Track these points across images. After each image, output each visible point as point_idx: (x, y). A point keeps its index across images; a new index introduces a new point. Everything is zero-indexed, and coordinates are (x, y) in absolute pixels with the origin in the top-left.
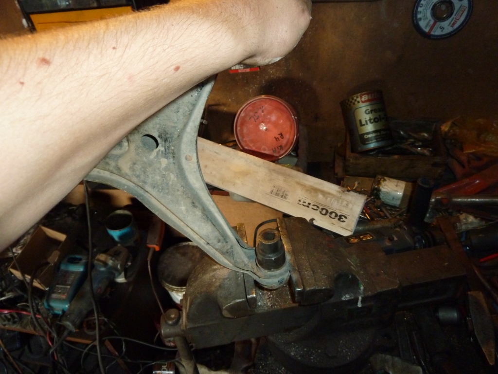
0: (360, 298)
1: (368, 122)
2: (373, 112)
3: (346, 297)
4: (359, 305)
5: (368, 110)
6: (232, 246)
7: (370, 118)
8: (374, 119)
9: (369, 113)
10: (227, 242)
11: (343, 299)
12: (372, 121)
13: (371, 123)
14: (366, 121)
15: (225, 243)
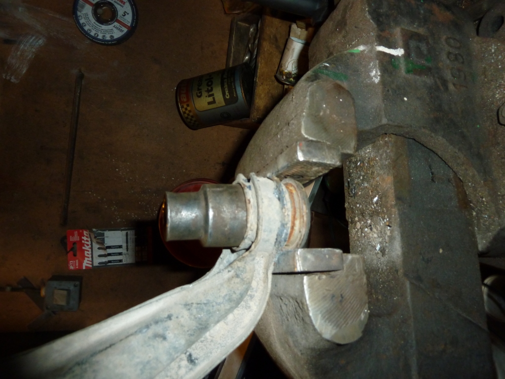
0: (381, 49)
1: (210, 93)
2: (200, 88)
3: (375, 76)
4: (399, 52)
5: (197, 93)
6: (186, 305)
7: (206, 91)
8: (208, 85)
9: (201, 93)
10: (169, 317)
11: (377, 80)
12: (210, 88)
13: (212, 90)
14: (210, 96)
15: (170, 324)
